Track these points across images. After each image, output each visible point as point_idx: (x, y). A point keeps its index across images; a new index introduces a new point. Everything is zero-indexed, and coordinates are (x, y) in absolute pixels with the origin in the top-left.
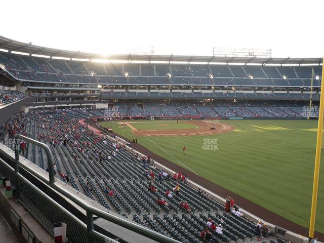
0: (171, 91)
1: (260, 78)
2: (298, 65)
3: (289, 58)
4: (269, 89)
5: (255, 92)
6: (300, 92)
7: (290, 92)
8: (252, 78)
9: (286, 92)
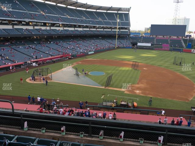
0: (13, 27)
1: (72, 18)
2: (85, 9)
3: (87, 3)
4: (80, 27)
5: (74, 29)
6: (95, 29)
7: (91, 29)
8: (69, 17)
9: (88, 29)
